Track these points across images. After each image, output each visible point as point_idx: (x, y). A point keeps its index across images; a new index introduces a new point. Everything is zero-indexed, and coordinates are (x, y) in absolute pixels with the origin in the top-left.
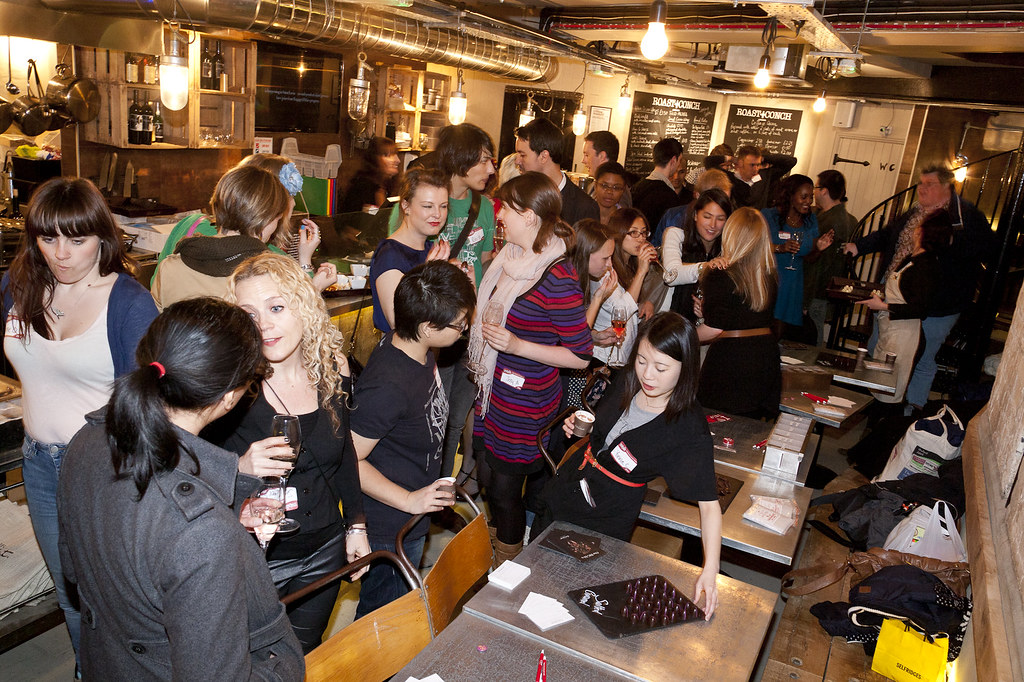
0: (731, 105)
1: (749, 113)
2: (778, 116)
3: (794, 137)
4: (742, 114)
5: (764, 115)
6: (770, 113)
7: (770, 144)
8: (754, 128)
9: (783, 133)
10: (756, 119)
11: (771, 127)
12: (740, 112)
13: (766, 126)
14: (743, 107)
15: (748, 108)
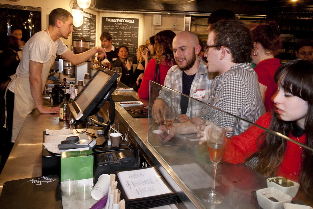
0: (102, 17)
1: (112, 20)
2: (128, 21)
3: (137, 30)
4: (109, 21)
5: (120, 21)
6: (123, 20)
7: (126, 34)
8: (116, 27)
9: (131, 28)
10: (117, 23)
11: (125, 26)
12: (108, 20)
13: (123, 26)
14: (109, 18)
15: (112, 18)
